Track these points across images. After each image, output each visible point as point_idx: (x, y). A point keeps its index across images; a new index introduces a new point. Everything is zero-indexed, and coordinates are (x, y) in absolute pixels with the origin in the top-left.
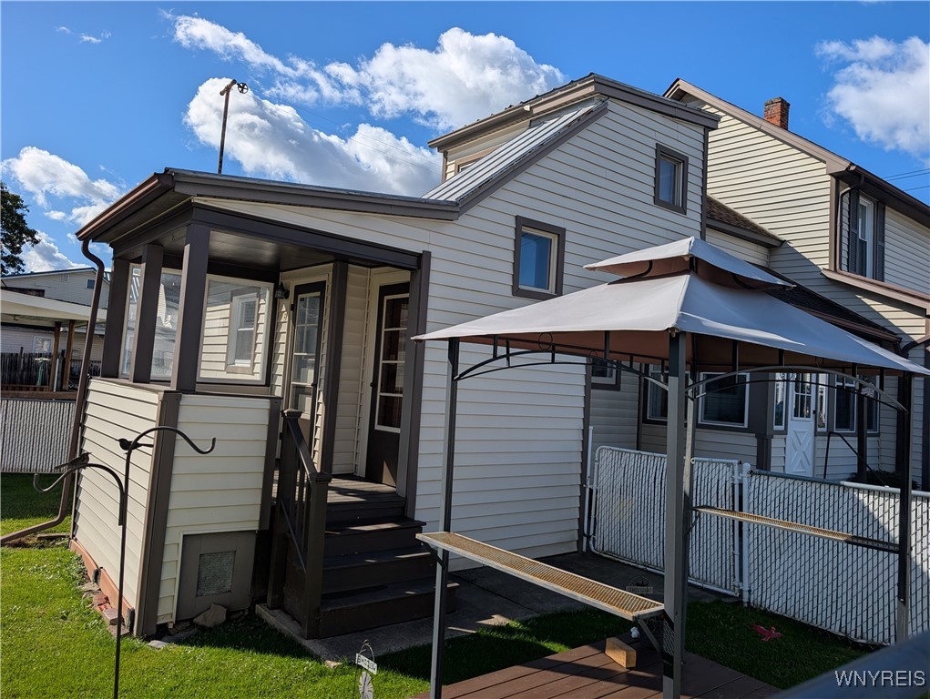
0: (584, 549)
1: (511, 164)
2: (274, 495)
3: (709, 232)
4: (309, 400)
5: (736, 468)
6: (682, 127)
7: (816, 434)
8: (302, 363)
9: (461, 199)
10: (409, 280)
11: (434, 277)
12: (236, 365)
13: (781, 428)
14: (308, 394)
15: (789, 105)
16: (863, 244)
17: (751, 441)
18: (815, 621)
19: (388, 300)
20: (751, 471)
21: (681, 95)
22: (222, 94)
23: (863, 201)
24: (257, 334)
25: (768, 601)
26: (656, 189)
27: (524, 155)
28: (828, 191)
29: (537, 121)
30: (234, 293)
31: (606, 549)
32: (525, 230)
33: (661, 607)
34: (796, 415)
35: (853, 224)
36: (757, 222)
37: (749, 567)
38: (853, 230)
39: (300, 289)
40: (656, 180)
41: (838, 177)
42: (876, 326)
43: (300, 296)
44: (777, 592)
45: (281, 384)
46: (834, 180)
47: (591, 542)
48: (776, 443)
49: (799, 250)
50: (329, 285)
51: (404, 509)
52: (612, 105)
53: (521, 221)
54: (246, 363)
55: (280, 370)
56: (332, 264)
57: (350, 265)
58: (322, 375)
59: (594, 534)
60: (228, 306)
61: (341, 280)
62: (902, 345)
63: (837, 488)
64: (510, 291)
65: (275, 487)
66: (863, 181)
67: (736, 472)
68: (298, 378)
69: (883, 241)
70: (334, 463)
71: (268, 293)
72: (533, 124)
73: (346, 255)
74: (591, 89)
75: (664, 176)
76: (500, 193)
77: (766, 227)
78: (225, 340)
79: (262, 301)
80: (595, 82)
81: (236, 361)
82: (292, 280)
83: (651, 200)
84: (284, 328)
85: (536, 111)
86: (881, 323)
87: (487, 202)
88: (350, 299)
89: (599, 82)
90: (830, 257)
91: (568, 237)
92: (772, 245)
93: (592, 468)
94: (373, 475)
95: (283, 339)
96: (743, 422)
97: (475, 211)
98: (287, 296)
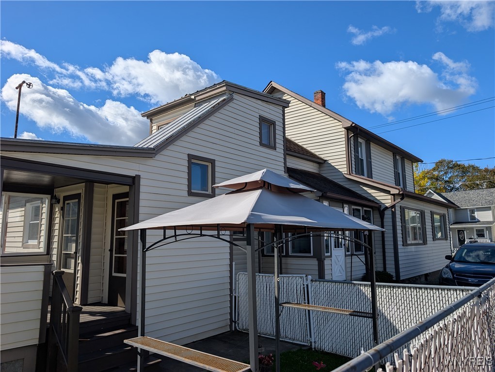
0: (233, 329)
1: (184, 127)
2: (48, 321)
3: (288, 157)
4: (73, 261)
5: (305, 279)
6: (271, 107)
7: (346, 256)
8: (68, 241)
9: (157, 146)
10: (128, 191)
11: (142, 189)
12: (29, 243)
13: (329, 254)
14: (72, 258)
15: (325, 94)
16: (362, 160)
17: (315, 262)
18: (345, 354)
19: (117, 202)
20: (312, 280)
21: (273, 90)
22: (17, 88)
23: (360, 140)
24: (41, 225)
25: (324, 346)
26: (260, 138)
27: (190, 123)
28: (344, 136)
29: (198, 104)
30: (27, 201)
31: (244, 328)
32: (193, 161)
33: (249, 367)
34: (335, 247)
35: (356, 151)
36: (313, 151)
37: (314, 329)
38: (356, 154)
39: (66, 198)
40: (260, 133)
41: (348, 129)
42: (370, 200)
43: (66, 202)
44: (328, 341)
45: (56, 253)
46: (346, 130)
47: (237, 325)
48: (327, 262)
49: (333, 164)
50: (83, 195)
51: (130, 320)
52: (235, 96)
53: (191, 157)
54: (35, 242)
55: (55, 245)
56: (84, 184)
57: (95, 184)
58: (80, 247)
59: (238, 320)
60: (23, 209)
61: (90, 192)
62: (382, 209)
63: (351, 285)
64: (187, 194)
65: (49, 315)
66: (358, 131)
67: (305, 281)
68: (66, 249)
69: (371, 159)
70: (89, 297)
71: (47, 201)
72: (196, 105)
73: (92, 179)
74: (224, 88)
75: (264, 131)
76: (178, 143)
77: (317, 154)
78: (21, 229)
79: (44, 205)
80: (226, 85)
81: (29, 241)
82: (61, 193)
83: (258, 144)
84: (57, 221)
85: (197, 99)
86: (372, 199)
87: (171, 147)
88: (95, 202)
89: (228, 85)
90: (347, 167)
91: (217, 164)
92: (321, 162)
93: (235, 284)
94: (112, 302)
95: (57, 227)
96: (310, 253)
97: (165, 152)
98: (58, 202)
